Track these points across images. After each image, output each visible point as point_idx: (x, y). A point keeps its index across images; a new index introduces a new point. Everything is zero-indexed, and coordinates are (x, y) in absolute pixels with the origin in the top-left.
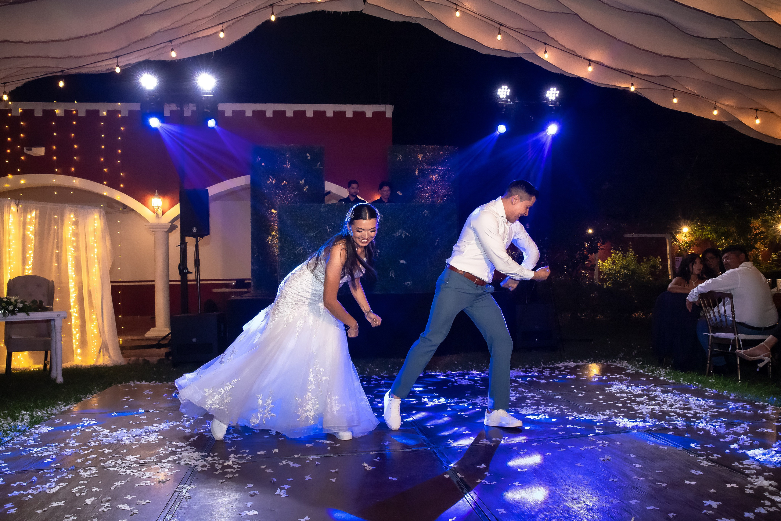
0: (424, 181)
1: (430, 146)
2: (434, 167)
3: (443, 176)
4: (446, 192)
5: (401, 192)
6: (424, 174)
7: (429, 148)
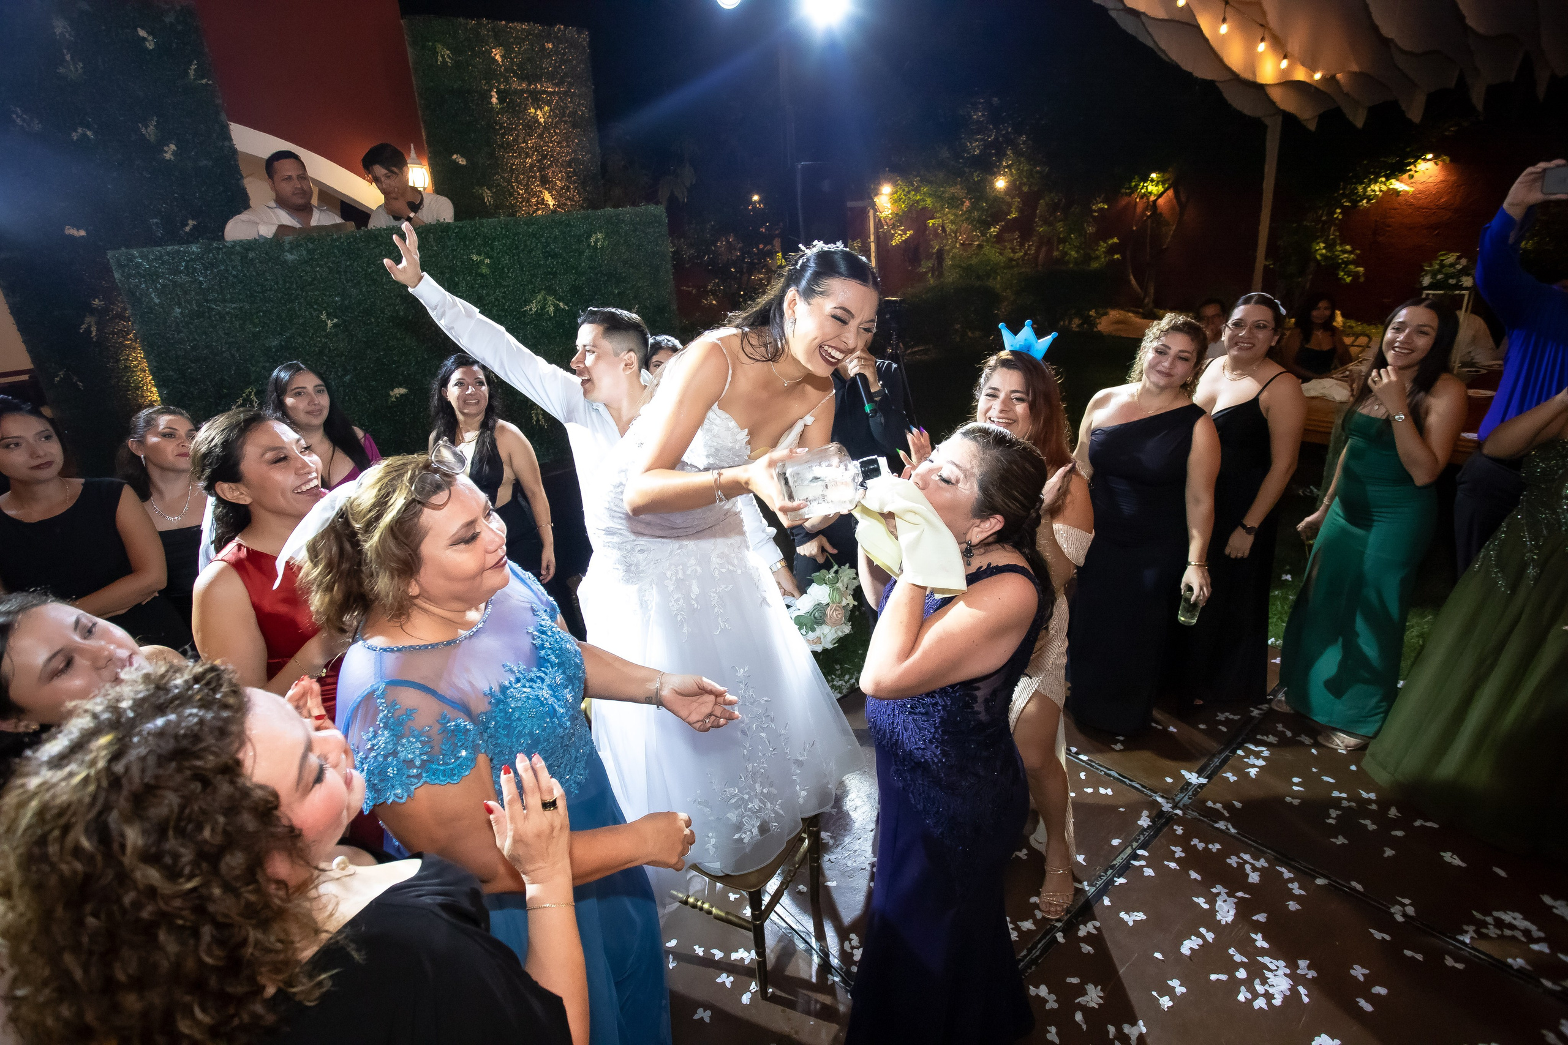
0: (517, 126)
1: (518, 26)
2: (536, 87)
3: (559, 114)
4: (573, 151)
5: (462, 156)
6: (512, 103)
7: (515, 28)
